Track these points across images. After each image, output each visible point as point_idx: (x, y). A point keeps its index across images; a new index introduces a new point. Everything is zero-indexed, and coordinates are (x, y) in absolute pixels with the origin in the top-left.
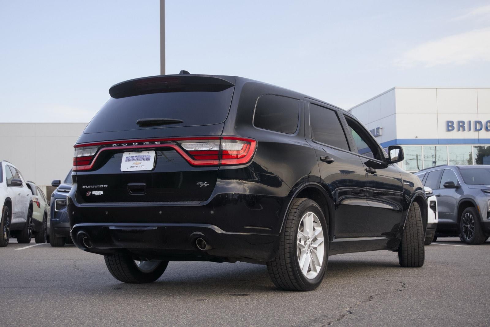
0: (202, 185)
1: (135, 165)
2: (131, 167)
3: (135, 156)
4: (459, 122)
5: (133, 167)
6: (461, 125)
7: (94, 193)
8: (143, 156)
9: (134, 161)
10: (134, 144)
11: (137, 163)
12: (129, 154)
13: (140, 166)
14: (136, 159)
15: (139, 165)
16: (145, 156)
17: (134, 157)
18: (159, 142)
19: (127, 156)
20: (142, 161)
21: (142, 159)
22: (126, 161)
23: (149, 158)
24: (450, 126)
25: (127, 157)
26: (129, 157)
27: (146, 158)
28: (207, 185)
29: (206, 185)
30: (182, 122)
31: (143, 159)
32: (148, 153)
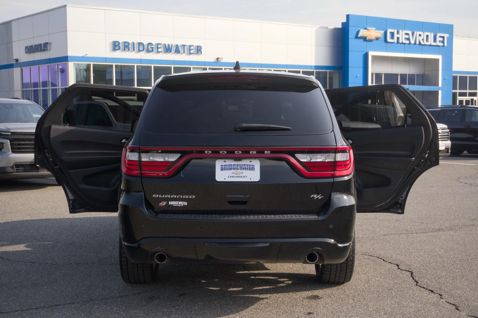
0: (316, 197)
1: (236, 175)
2: (229, 177)
3: (233, 164)
4: (125, 43)
5: (233, 177)
6: (126, 46)
7: (171, 203)
8: (245, 165)
9: (233, 171)
10: (237, 152)
11: (238, 173)
12: (225, 162)
13: (241, 177)
14: (235, 168)
15: (241, 175)
16: (247, 165)
17: (231, 165)
18: (269, 152)
19: (222, 164)
20: (244, 171)
21: (243, 168)
22: (222, 170)
23: (252, 168)
24: (115, 46)
25: (221, 166)
26: (225, 165)
27: (248, 167)
28: (322, 198)
29: (320, 198)
30: (289, 130)
31: (245, 169)
32: (251, 162)
